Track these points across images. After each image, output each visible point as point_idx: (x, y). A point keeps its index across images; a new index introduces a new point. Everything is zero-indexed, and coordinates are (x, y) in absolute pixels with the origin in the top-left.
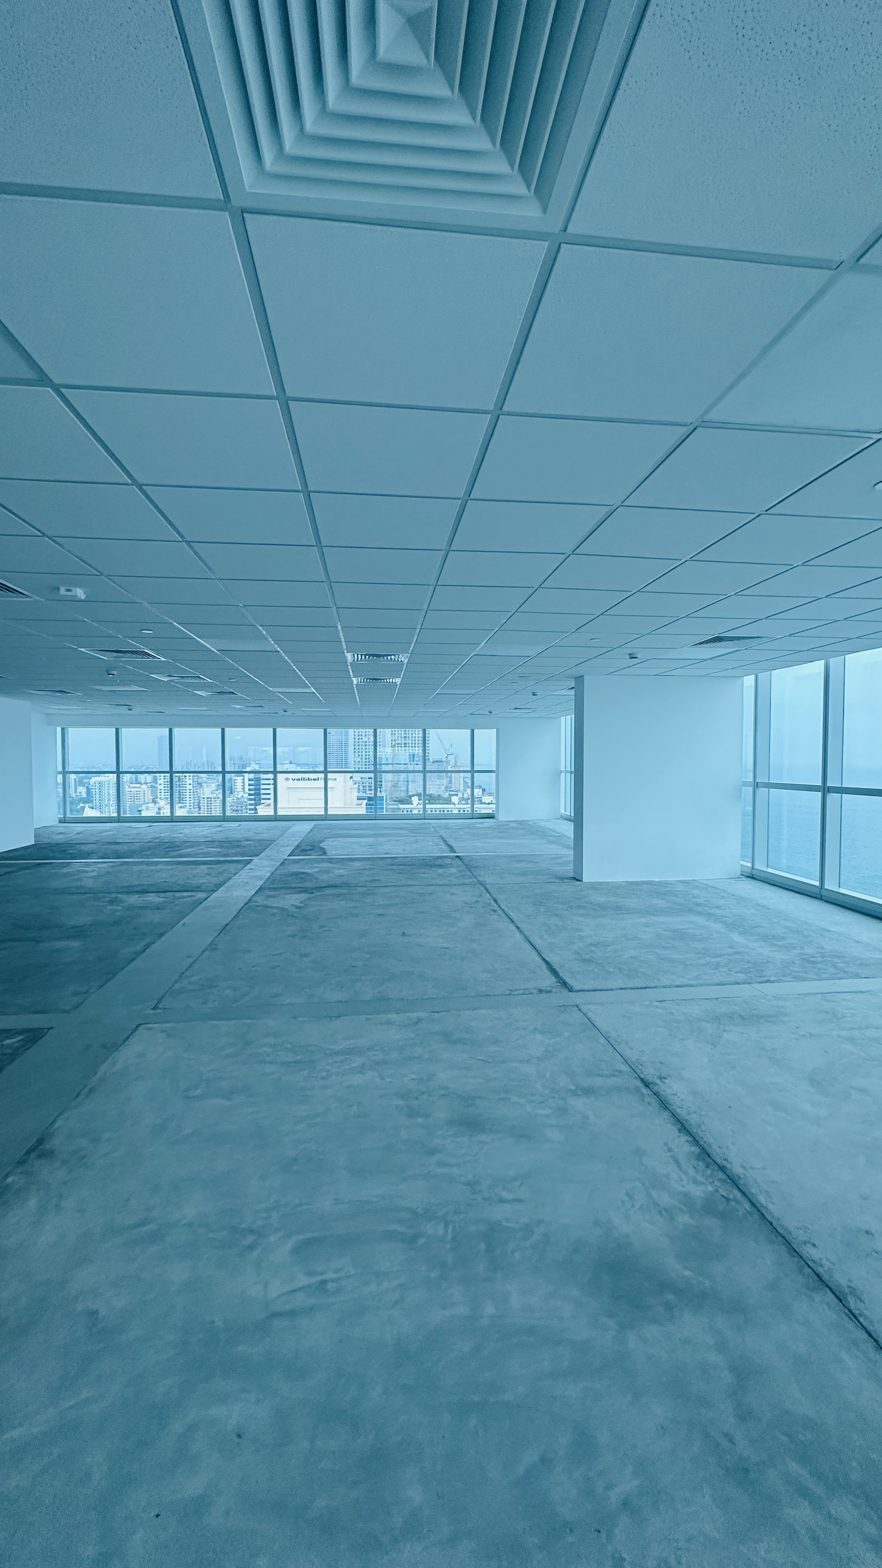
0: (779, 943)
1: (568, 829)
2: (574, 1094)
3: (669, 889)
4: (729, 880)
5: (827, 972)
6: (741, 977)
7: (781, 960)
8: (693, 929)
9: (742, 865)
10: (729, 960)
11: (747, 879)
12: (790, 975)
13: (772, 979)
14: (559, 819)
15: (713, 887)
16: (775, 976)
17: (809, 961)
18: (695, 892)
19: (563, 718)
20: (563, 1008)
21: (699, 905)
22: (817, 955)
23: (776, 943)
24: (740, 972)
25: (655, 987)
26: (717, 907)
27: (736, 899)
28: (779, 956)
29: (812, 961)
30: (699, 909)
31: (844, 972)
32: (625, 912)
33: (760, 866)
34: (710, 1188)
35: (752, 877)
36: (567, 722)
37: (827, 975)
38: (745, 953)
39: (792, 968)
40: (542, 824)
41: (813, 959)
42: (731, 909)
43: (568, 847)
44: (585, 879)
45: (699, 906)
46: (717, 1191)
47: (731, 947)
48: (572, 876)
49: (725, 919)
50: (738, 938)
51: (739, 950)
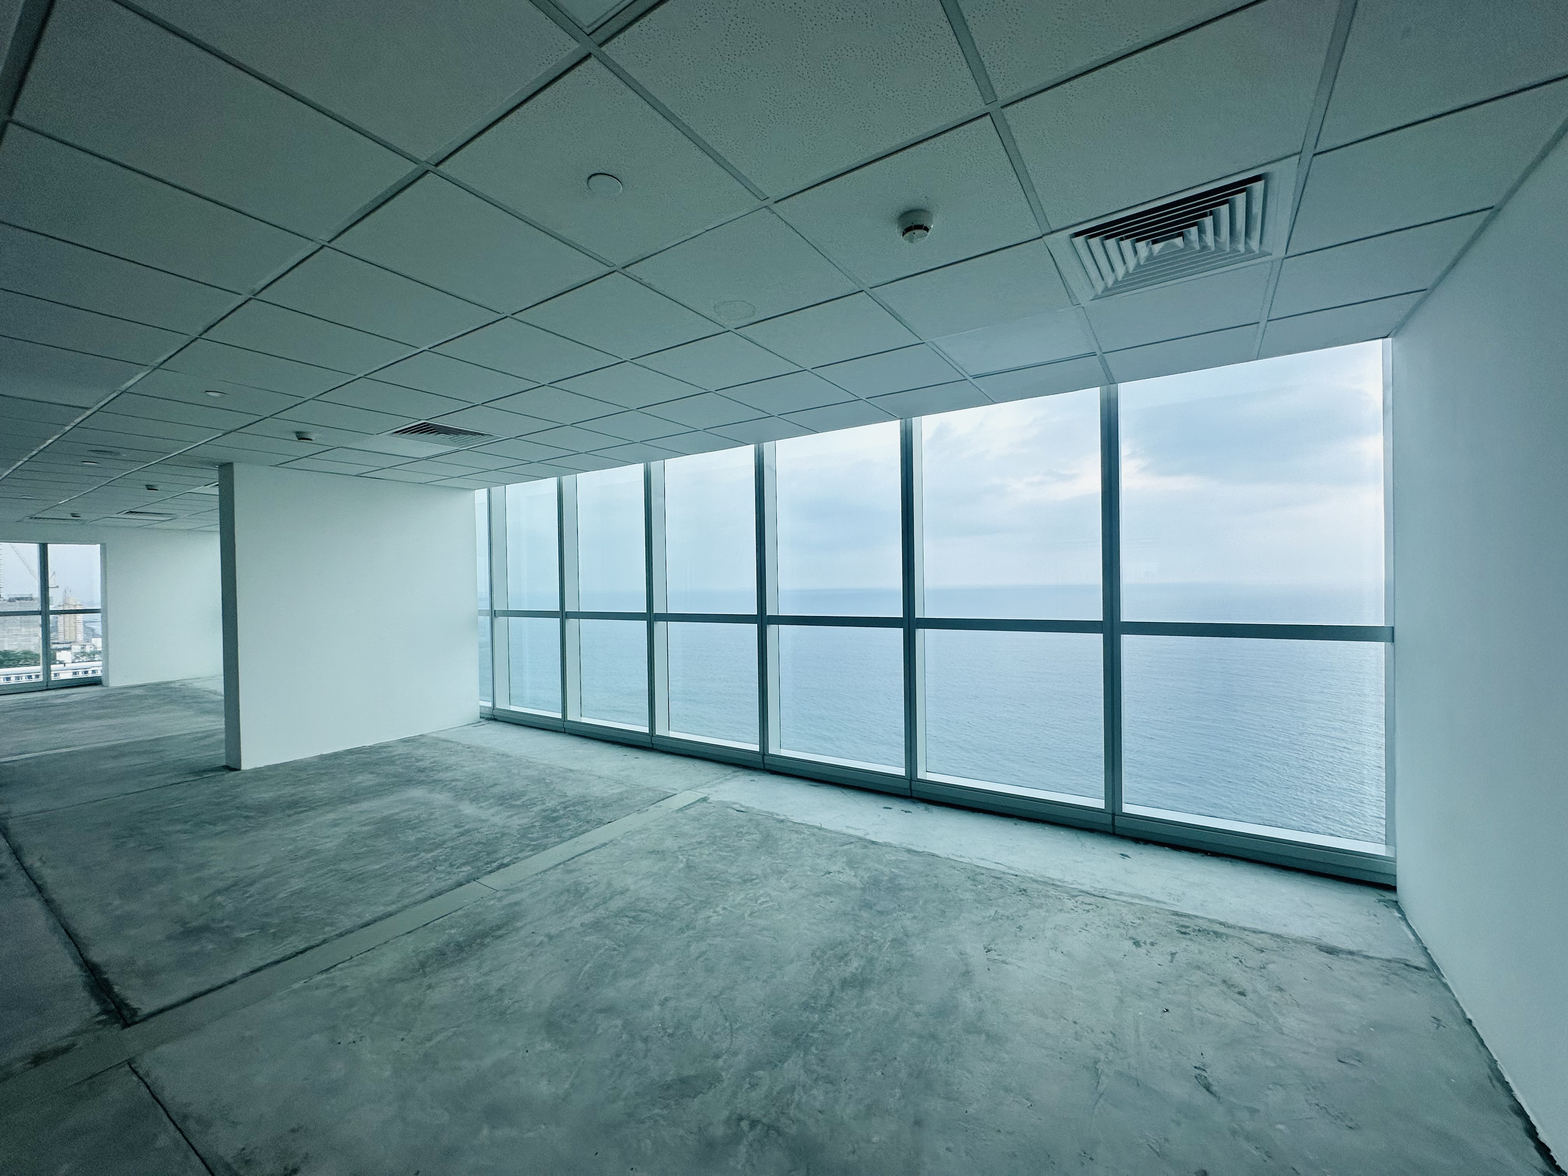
0: (518, 803)
3: (384, 755)
4: (466, 728)
5: (570, 827)
6: (465, 871)
7: (518, 827)
8: (408, 810)
9: (480, 706)
10: (452, 848)
11: (487, 722)
12: (528, 845)
13: (506, 861)
15: (445, 741)
16: (510, 856)
17: (550, 818)
18: (422, 751)
21: (421, 770)
22: (558, 808)
23: (514, 803)
24: (464, 864)
25: (324, 941)
26: (447, 768)
27: (472, 751)
28: (517, 822)
29: (554, 817)
30: (422, 777)
31: (588, 822)
32: (303, 809)
33: (502, 705)
35: (493, 719)
37: (570, 833)
38: (475, 830)
39: (531, 836)
41: (555, 815)
42: (464, 767)
44: (246, 765)
45: (422, 772)
47: (456, 826)
48: (224, 764)
49: (454, 784)
50: (468, 809)
51: (466, 827)
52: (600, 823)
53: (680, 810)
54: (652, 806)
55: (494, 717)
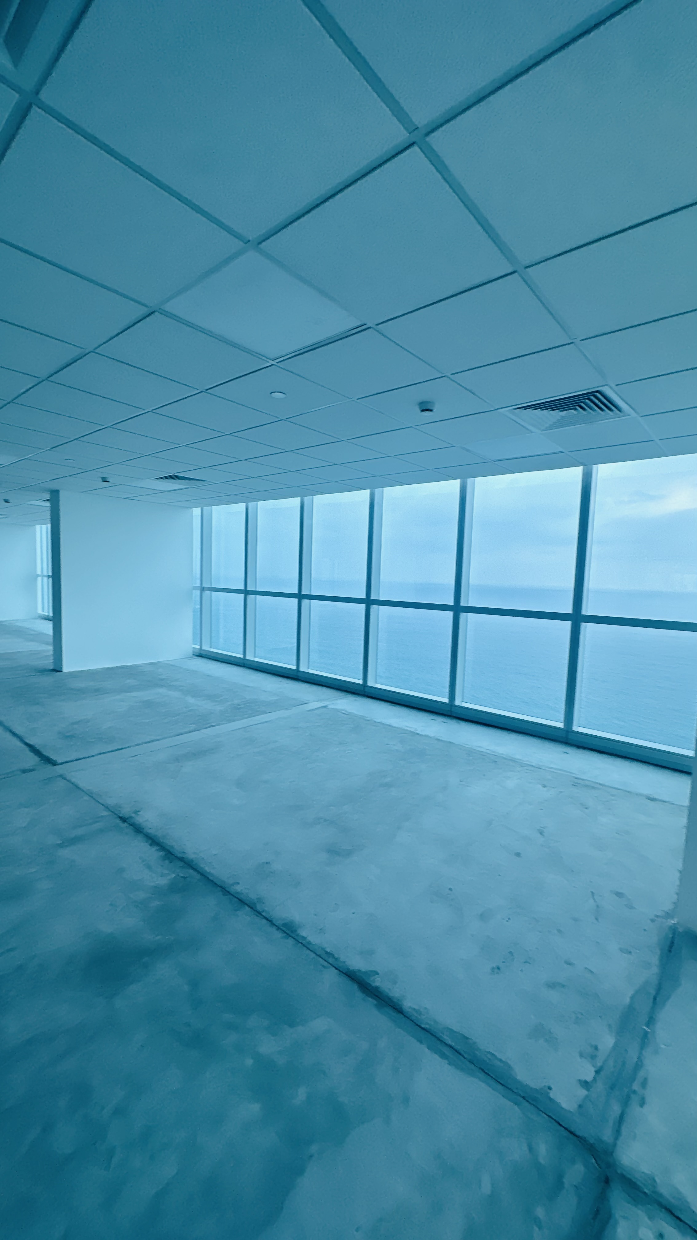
0: (219, 700)
1: (48, 628)
2: (61, 846)
4: (184, 660)
5: (247, 713)
6: (193, 727)
7: (219, 710)
8: (158, 698)
9: (194, 648)
10: (184, 716)
11: (197, 657)
12: (224, 719)
13: (213, 724)
14: (37, 619)
15: (172, 666)
16: (215, 722)
17: (236, 708)
18: (160, 670)
19: (38, 527)
20: (49, 780)
22: (241, 703)
23: (217, 699)
24: (193, 724)
25: (129, 747)
26: (176, 680)
27: (189, 673)
28: (219, 708)
30: (163, 683)
31: (257, 711)
32: (102, 693)
33: (206, 647)
34: (173, 875)
35: (200, 656)
36: (43, 532)
37: (247, 716)
38: (196, 710)
39: (226, 714)
40: (18, 624)
41: (239, 707)
42: (186, 680)
43: (47, 644)
44: (65, 669)
45: (162, 680)
46: (178, 875)
47: (185, 707)
48: (52, 668)
49: (182, 688)
50: (191, 700)
51: (190, 708)
52: (265, 713)
53: (310, 711)
54: (294, 708)
55: (201, 655)
